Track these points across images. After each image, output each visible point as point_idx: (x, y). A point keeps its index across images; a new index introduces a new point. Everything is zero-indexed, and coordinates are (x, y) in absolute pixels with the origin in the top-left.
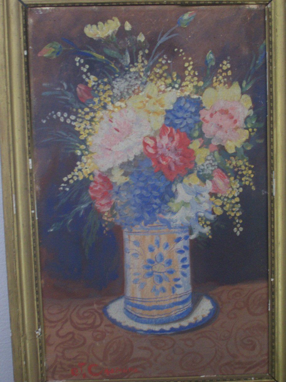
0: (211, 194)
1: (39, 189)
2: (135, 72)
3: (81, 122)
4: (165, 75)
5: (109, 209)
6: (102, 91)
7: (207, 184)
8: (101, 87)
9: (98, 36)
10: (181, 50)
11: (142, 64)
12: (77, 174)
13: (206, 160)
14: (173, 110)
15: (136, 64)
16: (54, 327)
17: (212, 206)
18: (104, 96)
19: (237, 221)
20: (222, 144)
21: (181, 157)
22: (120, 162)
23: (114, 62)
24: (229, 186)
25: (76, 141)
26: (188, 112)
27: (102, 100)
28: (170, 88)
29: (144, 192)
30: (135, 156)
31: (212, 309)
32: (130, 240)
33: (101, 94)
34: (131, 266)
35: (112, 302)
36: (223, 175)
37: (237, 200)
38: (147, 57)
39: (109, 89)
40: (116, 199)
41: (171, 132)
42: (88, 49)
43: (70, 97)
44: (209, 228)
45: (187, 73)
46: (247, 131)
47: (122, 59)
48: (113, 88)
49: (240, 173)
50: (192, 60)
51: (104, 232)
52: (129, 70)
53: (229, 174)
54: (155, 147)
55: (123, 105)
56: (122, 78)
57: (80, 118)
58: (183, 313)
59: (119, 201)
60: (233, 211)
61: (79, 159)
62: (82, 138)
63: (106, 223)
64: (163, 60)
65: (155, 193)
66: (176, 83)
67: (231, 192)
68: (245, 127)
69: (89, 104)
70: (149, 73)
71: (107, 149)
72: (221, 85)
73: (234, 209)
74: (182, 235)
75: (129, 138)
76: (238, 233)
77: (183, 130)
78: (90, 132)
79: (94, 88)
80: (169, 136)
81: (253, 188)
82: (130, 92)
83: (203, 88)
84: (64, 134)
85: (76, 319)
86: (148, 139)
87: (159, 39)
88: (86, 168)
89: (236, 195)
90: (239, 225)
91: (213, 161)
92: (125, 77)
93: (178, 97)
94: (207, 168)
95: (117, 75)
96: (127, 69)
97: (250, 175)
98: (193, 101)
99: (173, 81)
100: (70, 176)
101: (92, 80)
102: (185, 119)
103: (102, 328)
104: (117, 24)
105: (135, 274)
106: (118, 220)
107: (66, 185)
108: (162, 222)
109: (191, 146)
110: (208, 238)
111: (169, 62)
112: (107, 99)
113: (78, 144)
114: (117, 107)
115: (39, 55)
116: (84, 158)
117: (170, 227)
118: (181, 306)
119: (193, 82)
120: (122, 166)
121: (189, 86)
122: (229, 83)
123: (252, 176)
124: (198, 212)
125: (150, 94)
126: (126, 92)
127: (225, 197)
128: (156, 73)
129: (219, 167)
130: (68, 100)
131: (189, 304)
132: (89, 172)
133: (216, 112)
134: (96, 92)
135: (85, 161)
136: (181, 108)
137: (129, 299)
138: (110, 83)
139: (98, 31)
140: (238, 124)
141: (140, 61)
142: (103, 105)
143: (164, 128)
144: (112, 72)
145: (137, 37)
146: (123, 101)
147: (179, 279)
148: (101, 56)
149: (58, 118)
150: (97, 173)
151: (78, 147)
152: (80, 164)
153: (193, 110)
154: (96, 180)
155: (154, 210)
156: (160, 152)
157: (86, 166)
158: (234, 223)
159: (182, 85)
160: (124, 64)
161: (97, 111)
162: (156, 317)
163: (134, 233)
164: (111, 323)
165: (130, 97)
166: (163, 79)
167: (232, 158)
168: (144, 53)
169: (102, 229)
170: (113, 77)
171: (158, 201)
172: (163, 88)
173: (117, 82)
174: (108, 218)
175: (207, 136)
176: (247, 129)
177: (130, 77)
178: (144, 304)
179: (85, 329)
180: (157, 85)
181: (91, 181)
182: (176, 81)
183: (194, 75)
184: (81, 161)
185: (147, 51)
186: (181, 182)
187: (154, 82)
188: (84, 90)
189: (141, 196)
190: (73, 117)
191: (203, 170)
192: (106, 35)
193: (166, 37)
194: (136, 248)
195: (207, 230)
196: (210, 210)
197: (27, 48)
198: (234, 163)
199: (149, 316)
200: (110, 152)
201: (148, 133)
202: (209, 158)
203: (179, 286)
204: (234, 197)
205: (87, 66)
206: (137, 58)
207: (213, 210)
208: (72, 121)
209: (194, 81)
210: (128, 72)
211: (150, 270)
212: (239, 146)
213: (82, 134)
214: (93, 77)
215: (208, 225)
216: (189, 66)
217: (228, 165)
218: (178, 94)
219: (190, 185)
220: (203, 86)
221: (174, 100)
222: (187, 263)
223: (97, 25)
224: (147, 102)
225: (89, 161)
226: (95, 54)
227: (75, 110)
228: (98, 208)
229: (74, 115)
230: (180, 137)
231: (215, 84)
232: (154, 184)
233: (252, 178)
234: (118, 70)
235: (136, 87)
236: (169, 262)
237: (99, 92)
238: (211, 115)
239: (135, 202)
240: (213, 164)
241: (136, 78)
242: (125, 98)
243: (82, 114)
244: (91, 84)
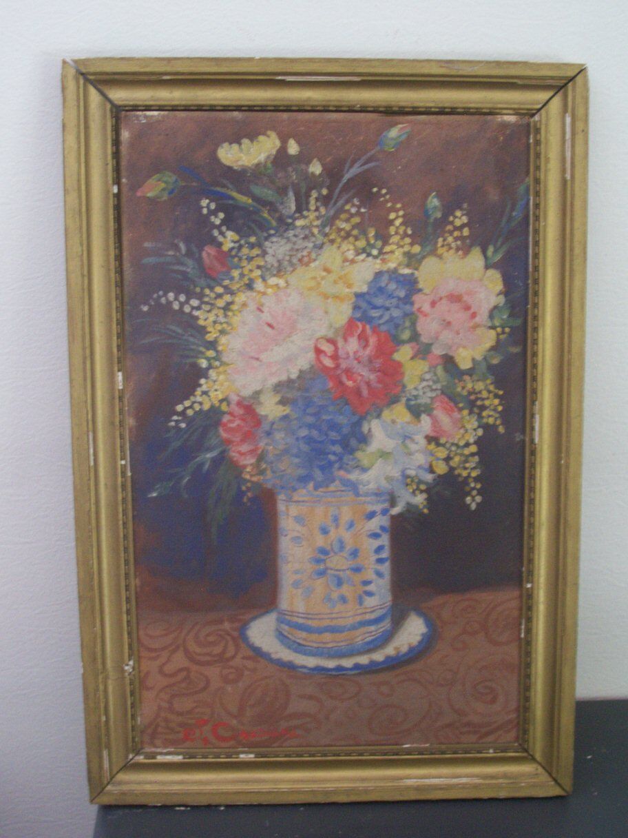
0: (430, 439)
1: (135, 424)
2: (303, 227)
3: (209, 311)
4: (355, 232)
5: (253, 461)
6: (247, 259)
7: (422, 422)
8: (245, 251)
9: (240, 163)
10: (384, 191)
11: (317, 214)
12: (199, 399)
13: (423, 380)
14: (368, 293)
15: (305, 213)
16: (155, 659)
17: (430, 459)
18: (249, 267)
19: (472, 485)
20: (451, 354)
21: (378, 374)
22: (274, 380)
23: (268, 208)
24: (460, 426)
25: (200, 343)
26: (393, 298)
27: (246, 273)
28: (364, 256)
29: (315, 433)
30: (301, 371)
31: (426, 633)
32: (288, 515)
33: (244, 263)
34: (290, 559)
35: (254, 618)
36: (450, 406)
37: (474, 449)
38: (326, 200)
39: (258, 256)
40: (266, 444)
41: (364, 330)
42: (224, 186)
43: (191, 267)
44: (425, 496)
45: (392, 230)
46: (493, 333)
47: (282, 203)
48: (264, 253)
49: (479, 403)
50: (402, 208)
51: (245, 500)
52: (292, 224)
53: (461, 405)
54: (335, 357)
55: (282, 282)
56: (281, 236)
57: (207, 303)
58: (376, 639)
59: (271, 447)
60: (465, 468)
61: (204, 373)
62: (210, 337)
63: (249, 485)
64: (351, 207)
65: (333, 435)
66: (373, 246)
67: (463, 436)
68: (490, 324)
69: (223, 280)
70: (327, 230)
71: (252, 358)
72: (452, 252)
73: (467, 465)
74: (378, 508)
75: (291, 339)
76: (473, 506)
77: (384, 328)
78: (223, 328)
79: (233, 253)
80: (360, 337)
81: (501, 430)
82: (295, 260)
83: (419, 257)
84: (179, 331)
85: (193, 647)
86: (324, 342)
87: (346, 170)
88: (216, 390)
89: (472, 441)
90: (474, 493)
91: (435, 382)
92: (286, 235)
93: (377, 271)
94: (424, 393)
95: (272, 232)
96: (290, 221)
97: (496, 406)
98: (402, 279)
99: (368, 244)
100: (187, 403)
101: (229, 239)
102: (388, 309)
103: (237, 662)
104: (274, 143)
105: (296, 572)
106: (269, 480)
107: (180, 418)
108: (344, 485)
109: (397, 357)
110: (423, 514)
111: (363, 210)
112: (254, 272)
113: (202, 349)
114: (272, 287)
115: (139, 194)
116: (212, 373)
117: (357, 494)
118: (373, 628)
119: (402, 247)
120: (278, 387)
121: (397, 253)
122: (466, 250)
123: (500, 408)
124: (406, 469)
125: (328, 265)
126: (288, 261)
127: (453, 444)
128: (340, 230)
129: (443, 393)
130: (188, 273)
131: (386, 625)
132: (221, 397)
133: (441, 299)
134: (236, 260)
135: (215, 378)
136: (381, 290)
137: (284, 614)
138: (259, 245)
139: (242, 155)
140: (477, 319)
141: (313, 208)
142: (247, 282)
143: (351, 324)
144: (263, 226)
145: (308, 168)
146: (280, 277)
147: (370, 582)
148: (246, 198)
149: (169, 303)
150: (234, 398)
151: (203, 353)
152: (206, 383)
153: (402, 294)
154: (232, 411)
155: (331, 464)
156: (344, 365)
157: (216, 387)
158: (467, 489)
159: (385, 251)
160: (285, 212)
161: (236, 293)
162: (330, 645)
163: (295, 502)
164: (252, 654)
165: (294, 270)
166: (351, 239)
167: (467, 378)
168: (320, 194)
169: (241, 494)
170: (265, 235)
171: (337, 449)
172: (351, 255)
173: (272, 242)
174: (251, 476)
175: (424, 339)
176: (493, 328)
177: (295, 236)
178: (310, 622)
179: (208, 663)
180: (341, 249)
181: (224, 413)
182: (374, 243)
183: (405, 235)
184: (207, 377)
185: (325, 192)
186: (379, 416)
187: (335, 245)
188: (214, 256)
189: (309, 440)
190: (195, 303)
191: (416, 397)
192: (256, 161)
193: (358, 167)
194: (298, 527)
195: (420, 500)
196: (427, 466)
197: (117, 181)
198: (469, 386)
199: (318, 643)
200: (258, 363)
201: (323, 331)
202: (427, 376)
203: (370, 594)
204: (467, 445)
205: (221, 215)
206: (308, 203)
207: (431, 466)
208: (193, 308)
209: (405, 245)
210: (291, 227)
211: (322, 567)
212: (479, 357)
213: (210, 332)
214: (231, 235)
215: (422, 491)
216: (397, 217)
217: (459, 389)
218: (377, 265)
219: (393, 422)
220: (419, 254)
221: (369, 276)
222: (385, 554)
223: (240, 144)
224: (323, 278)
225: (222, 377)
226: (235, 194)
227: (198, 290)
228: (235, 459)
229: (198, 299)
230: (379, 340)
231: (440, 251)
232: (331, 419)
233: (499, 412)
234: (274, 223)
235: (305, 253)
236: (355, 553)
237: (240, 259)
238: (433, 304)
239: (299, 449)
240: (434, 387)
241: (306, 238)
242: (285, 272)
243: (210, 298)
244: (228, 245)
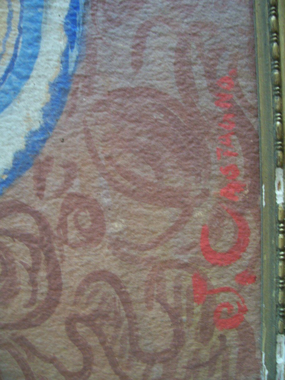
103: (49, 209)
164: (29, 174)
179: (54, 274)
199: (9, 29)
